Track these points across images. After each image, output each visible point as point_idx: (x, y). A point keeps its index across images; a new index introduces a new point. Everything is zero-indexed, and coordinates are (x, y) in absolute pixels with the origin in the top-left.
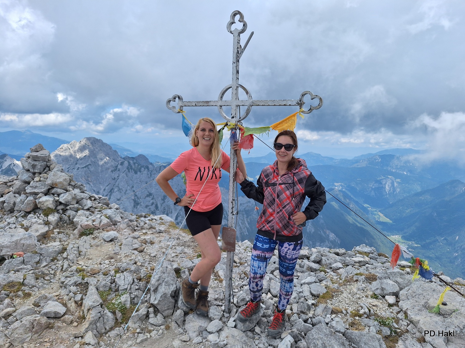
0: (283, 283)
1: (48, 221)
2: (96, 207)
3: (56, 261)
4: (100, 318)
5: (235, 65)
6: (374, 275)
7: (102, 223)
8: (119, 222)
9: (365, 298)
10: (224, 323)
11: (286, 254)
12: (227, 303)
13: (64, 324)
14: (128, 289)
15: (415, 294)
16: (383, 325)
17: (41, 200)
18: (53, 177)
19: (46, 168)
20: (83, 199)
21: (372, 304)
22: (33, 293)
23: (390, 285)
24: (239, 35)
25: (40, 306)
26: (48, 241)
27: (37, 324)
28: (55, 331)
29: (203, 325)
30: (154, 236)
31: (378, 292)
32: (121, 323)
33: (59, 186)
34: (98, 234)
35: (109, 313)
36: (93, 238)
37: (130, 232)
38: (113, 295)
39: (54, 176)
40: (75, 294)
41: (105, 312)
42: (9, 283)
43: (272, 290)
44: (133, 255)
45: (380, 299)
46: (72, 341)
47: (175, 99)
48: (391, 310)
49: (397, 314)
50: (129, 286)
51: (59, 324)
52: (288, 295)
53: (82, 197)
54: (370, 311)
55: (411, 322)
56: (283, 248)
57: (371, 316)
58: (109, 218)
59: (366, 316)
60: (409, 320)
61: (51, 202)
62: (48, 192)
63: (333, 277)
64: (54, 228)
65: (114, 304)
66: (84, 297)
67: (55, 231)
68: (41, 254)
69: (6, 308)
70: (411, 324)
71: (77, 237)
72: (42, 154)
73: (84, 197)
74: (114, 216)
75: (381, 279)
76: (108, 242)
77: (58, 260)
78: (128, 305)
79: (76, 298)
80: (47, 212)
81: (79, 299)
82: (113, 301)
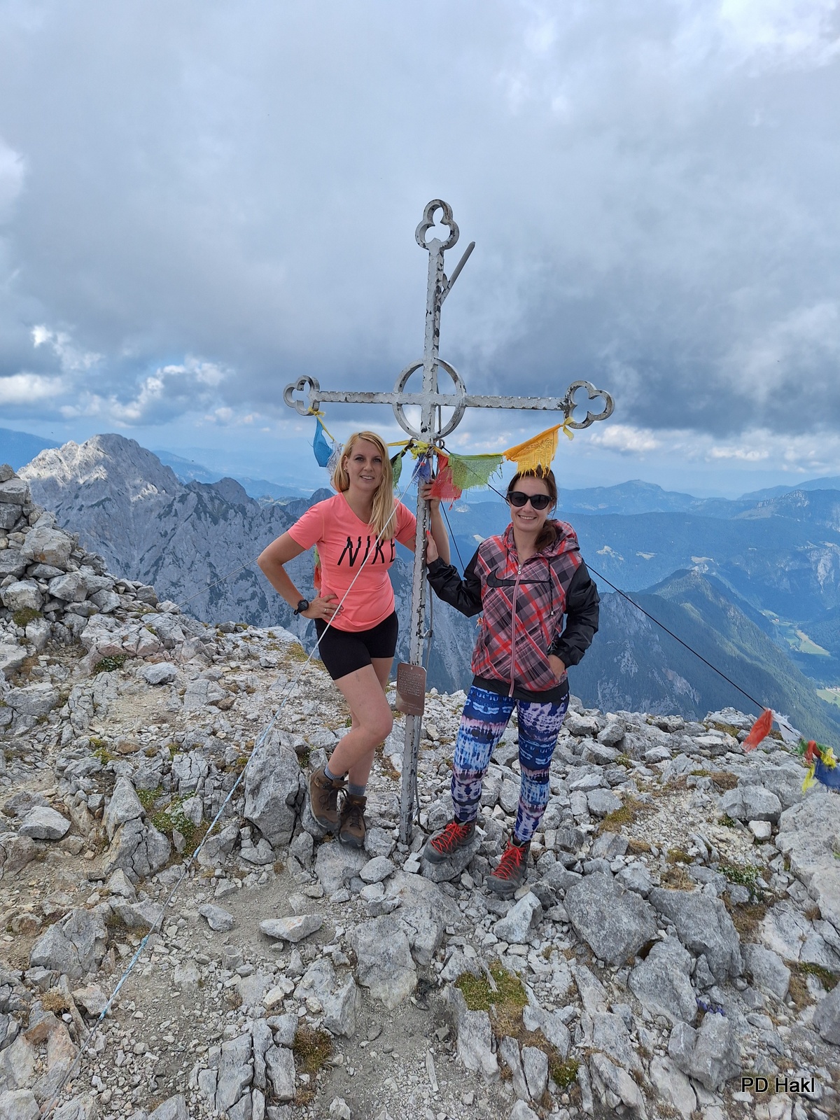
0: (527, 784)
1: (25, 636)
2: (130, 608)
3: (46, 723)
4: (139, 843)
5: (431, 317)
6: (732, 776)
7: (142, 645)
8: (179, 642)
9: (706, 825)
10: (397, 863)
11: (535, 724)
12: (404, 823)
13: (67, 853)
14: (198, 787)
15: (811, 819)
16: (736, 881)
17: (10, 590)
18: (35, 540)
19: (19, 518)
20: (100, 589)
21: (718, 836)
23: (763, 798)
24: (442, 254)
25: (16, 815)
26: (27, 680)
27: (15, 849)
28: (50, 867)
29: (352, 866)
30: (254, 676)
31: (734, 812)
32: (183, 856)
33: (50, 559)
34: (134, 669)
35: (159, 834)
36: (124, 676)
37: (203, 665)
38: (167, 799)
39: (37, 537)
40: (89, 793)
41: (150, 831)
43: (504, 800)
44: (210, 715)
45: (739, 828)
46: (83, 887)
47: (303, 384)
48: (758, 852)
49: (770, 860)
50: (200, 780)
51: (56, 852)
52: (537, 810)
53: (99, 585)
54: (710, 850)
55: (797, 877)
56: (529, 711)
57: (712, 862)
58: (157, 632)
59: (700, 861)
60: (792, 873)
61: (32, 595)
62: (26, 572)
63: (642, 777)
64: (38, 653)
65: (168, 817)
66: (107, 800)
67: (41, 658)
68: (15, 709)
70: (797, 883)
71: (89, 672)
72: (12, 489)
73: (103, 586)
74: (168, 628)
75: (745, 784)
76: (154, 685)
77: (49, 722)
78: (198, 820)
79: (89, 802)
80: (24, 616)
81: (98, 804)
82: (167, 811)
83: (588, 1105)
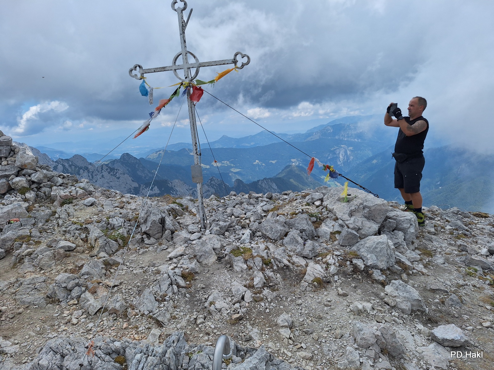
1: (26, 198)
3: (50, 221)
4: (106, 244)
5: (182, 36)
7: (79, 194)
8: (93, 192)
10: (202, 234)
12: (202, 221)
13: (78, 253)
14: (122, 225)
15: (332, 195)
16: (311, 216)
17: (14, 181)
18: (21, 159)
19: (10, 152)
20: (53, 176)
21: (305, 208)
22: (42, 241)
23: (318, 195)
24: (182, 12)
25: (52, 247)
27: (58, 253)
28: (73, 258)
29: (187, 237)
31: (310, 201)
32: (123, 246)
33: (29, 166)
34: (78, 202)
35: (113, 241)
36: (75, 205)
38: (111, 231)
39: (21, 157)
40: (80, 234)
41: (109, 240)
42: (18, 237)
44: (116, 210)
45: (311, 205)
47: (136, 68)
48: (318, 209)
49: (322, 210)
50: (122, 223)
53: (53, 175)
54: (303, 211)
55: (330, 211)
57: (304, 213)
58: (83, 189)
59: (300, 213)
60: (328, 211)
61: (25, 182)
62: (18, 174)
64: (33, 204)
65: (114, 235)
66: (88, 235)
67: (35, 205)
68: (35, 218)
69: (26, 250)
70: (330, 213)
71: (60, 206)
72: (5, 139)
73: (54, 175)
74: (87, 187)
75: (311, 194)
76: (88, 206)
77: (51, 221)
78: (126, 235)
79: (81, 237)
80: (23, 191)
81: (84, 237)
83: (275, 268)
